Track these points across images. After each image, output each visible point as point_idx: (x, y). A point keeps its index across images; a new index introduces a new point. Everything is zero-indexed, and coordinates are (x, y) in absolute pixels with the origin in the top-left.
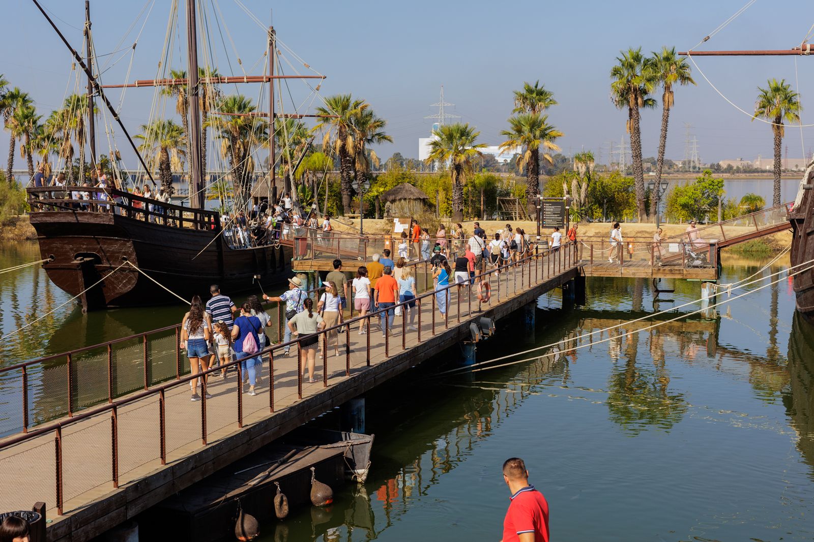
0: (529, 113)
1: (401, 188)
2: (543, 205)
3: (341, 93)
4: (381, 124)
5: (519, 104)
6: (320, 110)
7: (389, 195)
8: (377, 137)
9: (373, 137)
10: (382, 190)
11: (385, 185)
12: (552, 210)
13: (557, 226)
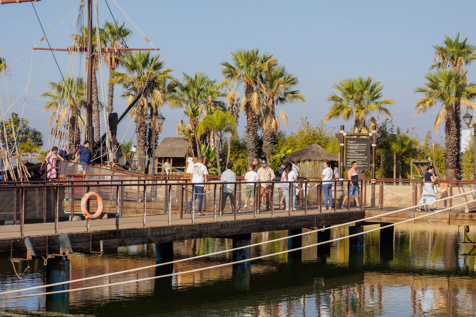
0: (449, 69)
1: (307, 149)
2: (347, 143)
3: (248, 48)
4: (293, 82)
5: (439, 59)
6: (224, 64)
7: (294, 156)
8: (290, 95)
9: (286, 94)
10: (289, 151)
11: (294, 145)
12: (356, 148)
13: (362, 166)
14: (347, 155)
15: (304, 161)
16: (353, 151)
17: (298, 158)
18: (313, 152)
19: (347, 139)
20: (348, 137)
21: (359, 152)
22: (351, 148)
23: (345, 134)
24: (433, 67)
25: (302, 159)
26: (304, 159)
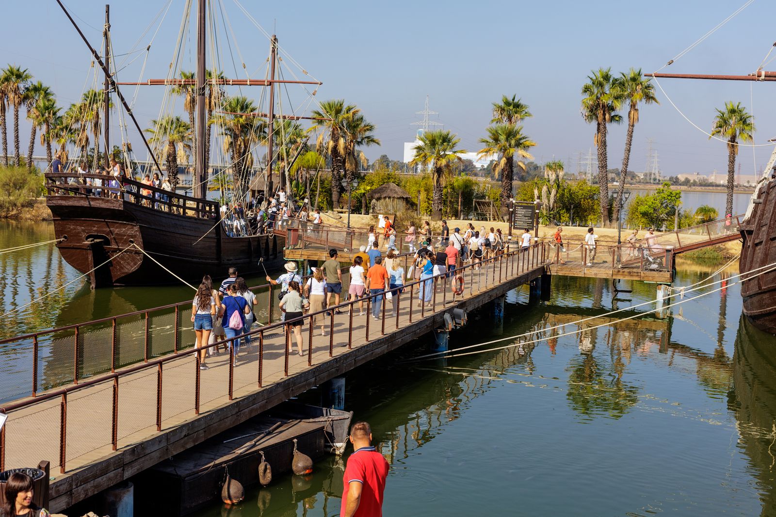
0: (505, 124)
1: (386, 188)
2: (515, 208)
3: (335, 99)
4: (371, 128)
5: (497, 115)
6: (316, 113)
7: (375, 193)
8: (366, 140)
9: (363, 139)
10: (368, 188)
11: (372, 183)
12: (523, 213)
13: (527, 227)
14: (515, 218)
15: (385, 198)
16: (521, 215)
17: (379, 195)
18: (391, 190)
19: (516, 206)
20: (516, 204)
21: (525, 216)
22: (519, 212)
23: (514, 202)
24: (493, 121)
25: (382, 196)
26: (385, 196)
